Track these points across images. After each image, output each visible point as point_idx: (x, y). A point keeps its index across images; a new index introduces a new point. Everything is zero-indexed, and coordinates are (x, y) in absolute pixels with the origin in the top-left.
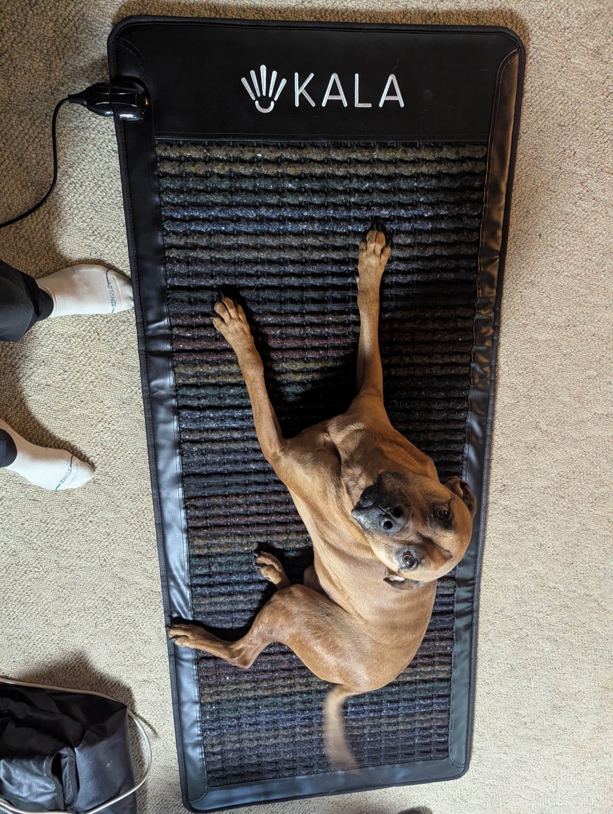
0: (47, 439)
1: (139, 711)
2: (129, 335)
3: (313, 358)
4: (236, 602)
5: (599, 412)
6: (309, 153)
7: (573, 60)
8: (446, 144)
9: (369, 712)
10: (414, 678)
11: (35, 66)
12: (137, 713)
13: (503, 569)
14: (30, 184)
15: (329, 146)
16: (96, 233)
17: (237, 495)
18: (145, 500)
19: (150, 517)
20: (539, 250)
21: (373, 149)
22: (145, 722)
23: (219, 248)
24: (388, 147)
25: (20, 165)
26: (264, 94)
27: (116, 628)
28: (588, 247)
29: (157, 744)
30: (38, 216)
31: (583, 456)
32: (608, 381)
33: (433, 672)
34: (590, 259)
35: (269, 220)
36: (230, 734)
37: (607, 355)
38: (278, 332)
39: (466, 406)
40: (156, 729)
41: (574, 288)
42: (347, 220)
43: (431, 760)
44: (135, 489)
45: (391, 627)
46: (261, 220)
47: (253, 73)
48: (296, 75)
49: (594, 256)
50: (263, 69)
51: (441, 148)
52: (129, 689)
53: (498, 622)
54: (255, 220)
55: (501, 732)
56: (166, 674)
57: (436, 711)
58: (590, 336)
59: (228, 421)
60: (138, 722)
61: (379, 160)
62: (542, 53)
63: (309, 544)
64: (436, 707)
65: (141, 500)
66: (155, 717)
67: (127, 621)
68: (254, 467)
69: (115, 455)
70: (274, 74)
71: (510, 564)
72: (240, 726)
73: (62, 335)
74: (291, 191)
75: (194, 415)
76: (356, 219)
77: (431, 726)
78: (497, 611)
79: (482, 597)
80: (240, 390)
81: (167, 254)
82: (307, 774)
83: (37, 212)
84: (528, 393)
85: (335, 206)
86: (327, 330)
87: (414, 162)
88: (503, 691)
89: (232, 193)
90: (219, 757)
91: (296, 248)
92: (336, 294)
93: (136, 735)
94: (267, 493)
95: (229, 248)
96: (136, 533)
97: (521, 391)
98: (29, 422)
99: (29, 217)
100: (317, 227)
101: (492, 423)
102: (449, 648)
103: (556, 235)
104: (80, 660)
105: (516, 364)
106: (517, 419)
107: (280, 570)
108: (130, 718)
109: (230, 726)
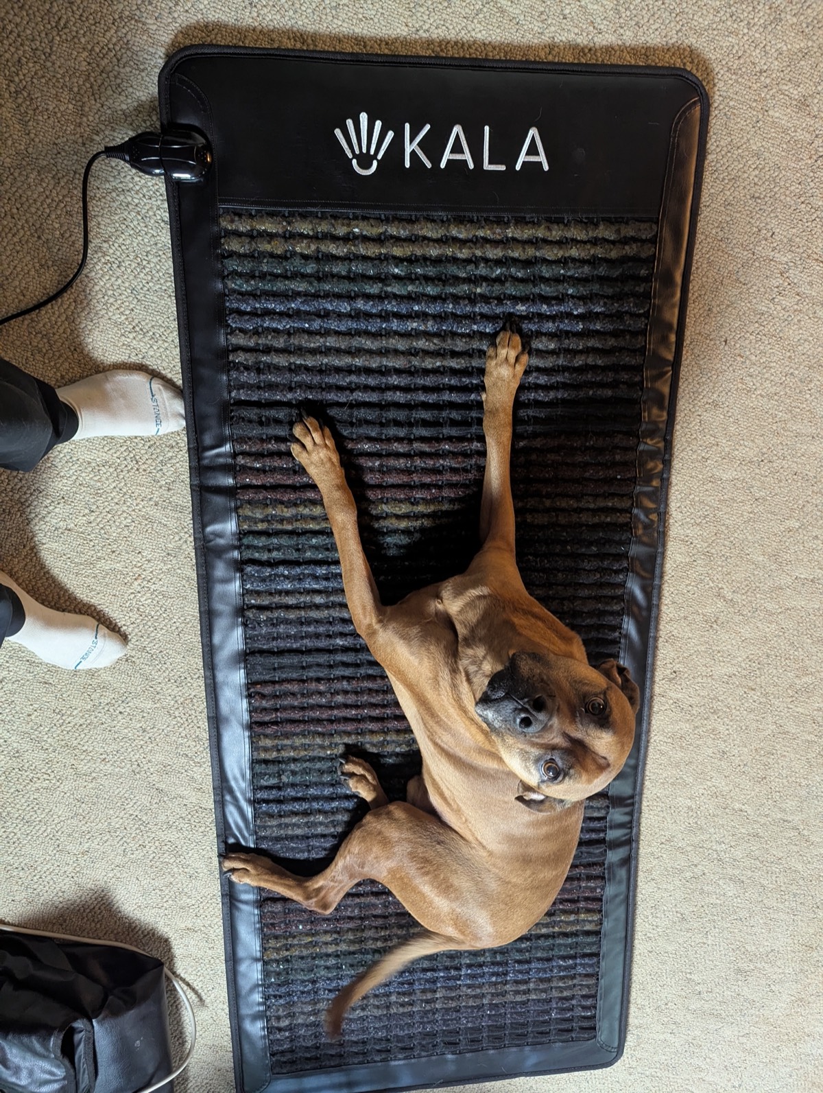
0: (66, 601)
1: (180, 970)
2: (178, 465)
3: (423, 499)
4: (314, 824)
5: (802, 576)
6: (422, 229)
7: (771, 113)
8: (604, 219)
9: (490, 975)
10: (551, 929)
11: (62, 109)
12: (178, 972)
13: (673, 784)
14: (50, 263)
15: (448, 220)
16: (137, 329)
17: (318, 680)
18: (194, 685)
19: (201, 708)
20: (724, 360)
21: (507, 224)
22: (188, 985)
23: (300, 351)
24: (527, 223)
25: (39, 237)
26: (364, 151)
27: (151, 857)
28: (790, 357)
29: (203, 1015)
30: (61, 305)
31: (781, 634)
32: (814, 534)
33: (577, 922)
34: (792, 374)
35: (368, 315)
36: (302, 1003)
37: (814, 501)
38: (377, 464)
39: (626, 565)
40: (203, 994)
41: (771, 412)
42: (471, 317)
43: (572, 1041)
44: (181, 670)
45: (524, 860)
46: (357, 315)
47: (350, 123)
48: (407, 126)
49: (797, 369)
50: (364, 117)
51: (596, 225)
52: (167, 940)
53: (664, 856)
54: (349, 316)
55: (666, 1004)
56: (217, 920)
57: (580, 975)
58: (790, 476)
59: (308, 580)
60: (178, 985)
61: (514, 239)
62: (731, 103)
63: (414, 747)
64: (580, 970)
65: (189, 684)
66: (201, 978)
67: (166, 848)
68: (341, 643)
69: (156, 624)
70: (378, 124)
71: (681, 778)
72: (316, 992)
73: (89, 463)
74: (397, 278)
75: (263, 573)
76: (483, 316)
77: (573, 995)
78: (663, 841)
79: (644, 821)
80: (325, 540)
81: (231, 358)
82: (405, 1058)
83: (60, 300)
84: (708, 549)
85: (456, 298)
86: (441, 462)
87: (560, 243)
88: (670, 949)
89: (319, 279)
90: (287, 1034)
91: (403, 353)
92: (455, 415)
93: (175, 1002)
94: (358, 678)
95: (314, 352)
96: (181, 729)
97: (698, 546)
98: (41, 579)
99: (49, 306)
100: (430, 326)
101: (660, 588)
102: (598, 890)
103: (747, 342)
104: (102, 900)
105: (693, 511)
106: (693, 584)
107: (374, 782)
108: (168, 979)
109: (303, 993)
